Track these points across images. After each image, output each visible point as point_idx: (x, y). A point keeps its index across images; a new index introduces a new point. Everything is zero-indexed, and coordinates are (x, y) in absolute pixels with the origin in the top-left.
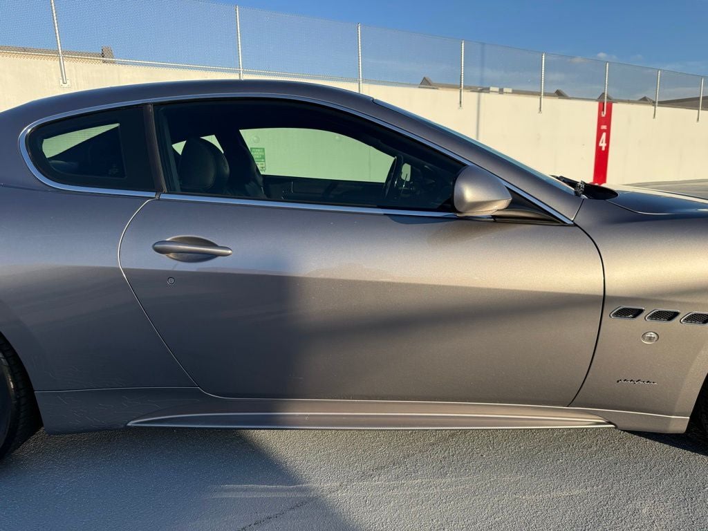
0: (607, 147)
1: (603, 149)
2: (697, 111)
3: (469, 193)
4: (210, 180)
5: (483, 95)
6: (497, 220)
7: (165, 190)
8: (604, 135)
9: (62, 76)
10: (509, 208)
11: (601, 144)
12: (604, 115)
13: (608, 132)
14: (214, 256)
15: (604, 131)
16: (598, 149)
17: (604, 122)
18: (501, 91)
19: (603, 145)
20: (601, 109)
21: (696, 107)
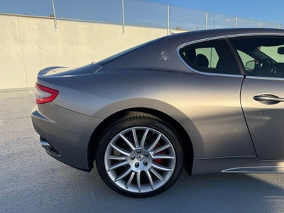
9: (55, 26)
14: (278, 101)
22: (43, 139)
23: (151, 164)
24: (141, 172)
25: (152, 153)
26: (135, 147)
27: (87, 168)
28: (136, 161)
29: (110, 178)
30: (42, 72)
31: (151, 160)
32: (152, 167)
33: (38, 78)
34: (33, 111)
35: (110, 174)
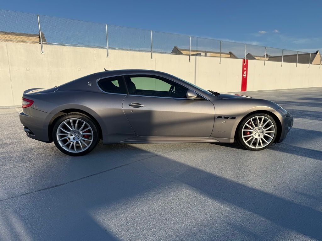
0: (246, 77)
1: (245, 77)
2: (281, 63)
3: (189, 94)
4: (134, 91)
5: (197, 57)
6: (195, 100)
7: (129, 93)
8: (245, 72)
9: (42, 50)
10: (197, 97)
11: (244, 76)
12: (245, 64)
13: (247, 71)
14: (140, 106)
15: (245, 70)
16: (243, 77)
17: (245, 67)
18: (206, 55)
19: (245, 76)
20: (244, 62)
21: (280, 61)
22: (25, 128)
23: (81, 138)
24: (76, 142)
25: (81, 132)
26: (72, 129)
27: (48, 140)
28: (73, 136)
29: (60, 145)
30: (26, 92)
31: (81, 136)
32: (81, 139)
33: (24, 95)
34: (20, 113)
35: (59, 142)
